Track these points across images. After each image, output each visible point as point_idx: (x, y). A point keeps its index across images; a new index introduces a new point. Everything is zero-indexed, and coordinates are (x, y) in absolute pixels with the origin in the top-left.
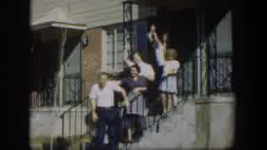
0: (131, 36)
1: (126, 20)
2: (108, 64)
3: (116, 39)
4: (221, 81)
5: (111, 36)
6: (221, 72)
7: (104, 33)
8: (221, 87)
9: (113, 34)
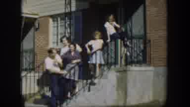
0: (70, 22)
1: (67, 11)
2: (54, 43)
3: (59, 25)
4: (136, 56)
5: (56, 23)
6: (135, 49)
7: (51, 20)
8: (136, 60)
9: (57, 21)
